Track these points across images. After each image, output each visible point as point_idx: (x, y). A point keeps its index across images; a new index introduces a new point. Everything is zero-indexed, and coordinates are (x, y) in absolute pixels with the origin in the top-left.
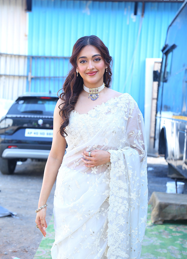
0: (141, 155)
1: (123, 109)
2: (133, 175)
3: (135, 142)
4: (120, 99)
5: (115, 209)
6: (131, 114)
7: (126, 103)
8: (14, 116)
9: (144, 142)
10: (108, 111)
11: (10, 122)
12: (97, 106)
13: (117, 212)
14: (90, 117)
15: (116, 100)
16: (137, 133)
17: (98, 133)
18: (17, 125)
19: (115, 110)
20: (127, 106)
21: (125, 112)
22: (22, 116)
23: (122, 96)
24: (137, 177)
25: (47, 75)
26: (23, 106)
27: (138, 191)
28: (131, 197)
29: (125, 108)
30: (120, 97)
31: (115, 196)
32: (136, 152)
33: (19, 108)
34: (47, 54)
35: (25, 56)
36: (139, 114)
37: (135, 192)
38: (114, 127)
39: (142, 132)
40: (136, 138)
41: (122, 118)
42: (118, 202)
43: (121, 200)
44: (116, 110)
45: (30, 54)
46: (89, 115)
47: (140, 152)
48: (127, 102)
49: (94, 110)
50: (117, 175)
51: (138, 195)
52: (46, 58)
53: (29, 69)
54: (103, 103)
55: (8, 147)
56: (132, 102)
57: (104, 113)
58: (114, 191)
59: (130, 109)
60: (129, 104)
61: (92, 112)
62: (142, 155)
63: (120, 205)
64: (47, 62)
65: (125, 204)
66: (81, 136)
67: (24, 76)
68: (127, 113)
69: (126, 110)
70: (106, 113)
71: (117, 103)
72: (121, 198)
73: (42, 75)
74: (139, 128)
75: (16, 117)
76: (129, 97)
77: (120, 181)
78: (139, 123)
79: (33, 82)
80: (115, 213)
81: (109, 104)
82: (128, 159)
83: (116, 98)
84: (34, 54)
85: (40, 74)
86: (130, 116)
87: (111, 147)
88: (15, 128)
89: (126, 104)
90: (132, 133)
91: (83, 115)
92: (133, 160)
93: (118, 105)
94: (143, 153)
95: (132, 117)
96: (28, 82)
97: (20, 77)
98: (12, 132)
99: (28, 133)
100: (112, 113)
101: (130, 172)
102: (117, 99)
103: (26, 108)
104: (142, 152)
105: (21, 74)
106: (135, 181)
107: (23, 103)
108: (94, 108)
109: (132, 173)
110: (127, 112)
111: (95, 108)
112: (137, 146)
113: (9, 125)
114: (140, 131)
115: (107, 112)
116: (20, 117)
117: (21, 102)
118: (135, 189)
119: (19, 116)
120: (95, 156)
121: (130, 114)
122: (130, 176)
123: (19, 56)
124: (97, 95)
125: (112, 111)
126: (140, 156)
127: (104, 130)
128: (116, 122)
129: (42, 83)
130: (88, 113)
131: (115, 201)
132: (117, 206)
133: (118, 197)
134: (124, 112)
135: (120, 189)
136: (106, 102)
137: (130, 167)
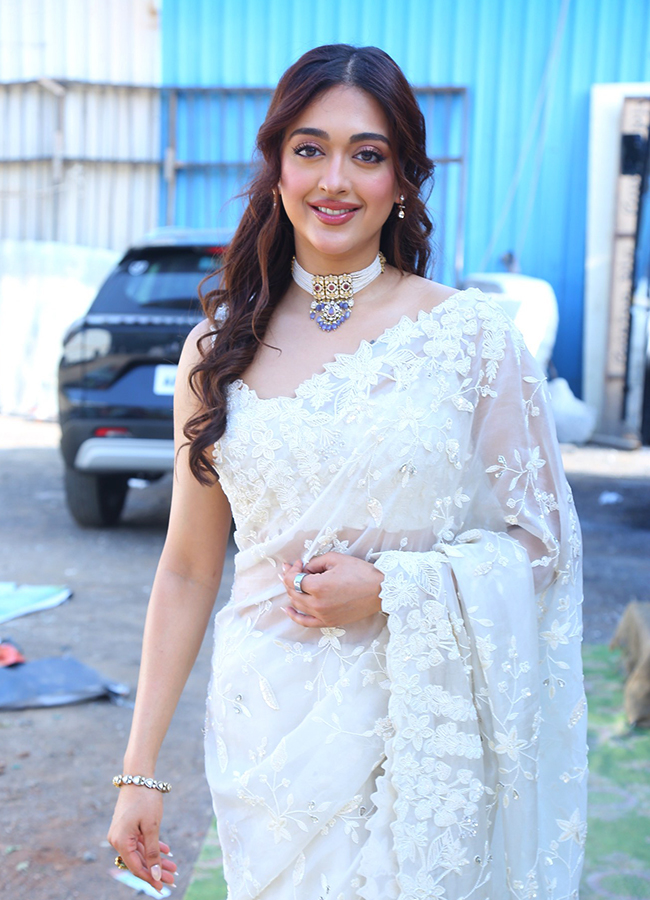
0: (544, 558)
1: (447, 365)
2: (500, 656)
3: (511, 503)
4: (439, 320)
5: (423, 810)
6: (490, 380)
7: (464, 334)
8: (115, 319)
9: (556, 501)
10: (380, 377)
11: (100, 341)
12: (338, 356)
13: (431, 821)
14: (306, 411)
15: (419, 328)
16: (524, 464)
17: (337, 477)
18: (129, 351)
19: (411, 370)
20: (472, 349)
21: (461, 377)
22: (143, 319)
23: (446, 305)
24: (518, 664)
25: (231, 156)
26: (146, 284)
27: (530, 719)
28: (500, 750)
29: (458, 358)
30: (438, 310)
31: (420, 755)
32: (515, 552)
33: (130, 291)
34: (230, 80)
35: (152, 91)
36: (527, 379)
37: (514, 729)
38: (405, 450)
39: (543, 456)
40: (521, 484)
41: (448, 404)
42: (435, 780)
43: (444, 770)
44: (418, 369)
45: (170, 82)
46: (299, 402)
47: (537, 547)
48: (468, 331)
49: (325, 378)
50: (423, 664)
51: (529, 738)
52: (226, 94)
53: (169, 138)
54: (365, 344)
55: (98, 433)
56: (494, 330)
57: (365, 391)
58: (414, 734)
59: (485, 362)
60: (477, 338)
61: (315, 388)
62: (545, 561)
63: (441, 788)
64: (232, 109)
65: (461, 786)
66: (272, 494)
67: (148, 164)
68: (467, 382)
69: (464, 366)
70: (375, 390)
71: (425, 338)
72: (446, 759)
73: (214, 158)
74: (529, 437)
75: (123, 325)
76: (480, 306)
77: (436, 690)
78: (530, 417)
79: (183, 182)
80: (422, 827)
81: (388, 349)
82: (470, 589)
83: (422, 314)
84: (184, 80)
85: (207, 154)
86: (486, 392)
87: (398, 536)
88: (121, 360)
89: (466, 342)
90: (493, 469)
91: (273, 402)
92: (500, 588)
93: (427, 347)
94: (550, 550)
95: (494, 394)
96: (164, 186)
97: (134, 165)
98: (109, 376)
99: (167, 382)
100: (399, 386)
101: (486, 646)
102: (426, 322)
103: (156, 288)
104: (548, 547)
105: (141, 154)
106: (510, 680)
107: (146, 272)
108: (325, 366)
109: (495, 648)
110: (470, 374)
111: (328, 366)
112: (521, 517)
113: (97, 353)
114: (535, 454)
115: (376, 383)
116: (137, 325)
117: (138, 267)
118: (512, 716)
119: (130, 319)
120: (318, 594)
121: (484, 382)
122: (488, 662)
123: (131, 90)
124: (343, 307)
125: (400, 377)
126: (536, 563)
127: (363, 467)
128: (412, 425)
129: (215, 185)
130: (297, 392)
131: (418, 776)
132: (430, 795)
133: (432, 756)
134: (456, 378)
135: (438, 721)
136: (380, 339)
137: (484, 622)
